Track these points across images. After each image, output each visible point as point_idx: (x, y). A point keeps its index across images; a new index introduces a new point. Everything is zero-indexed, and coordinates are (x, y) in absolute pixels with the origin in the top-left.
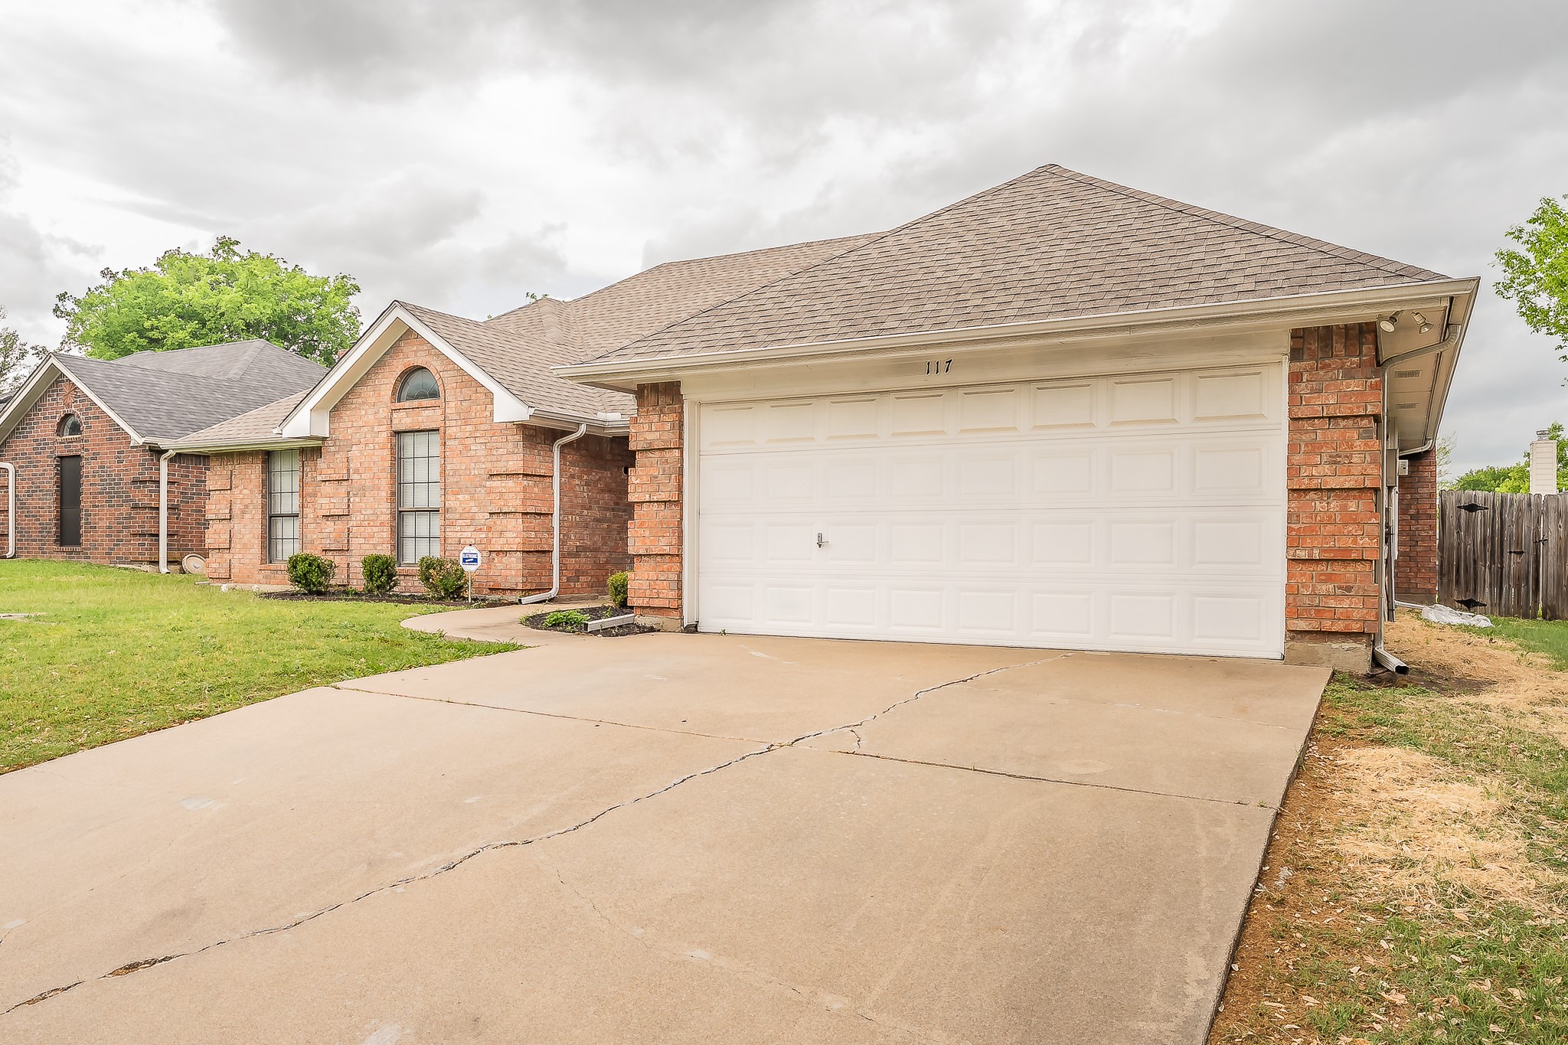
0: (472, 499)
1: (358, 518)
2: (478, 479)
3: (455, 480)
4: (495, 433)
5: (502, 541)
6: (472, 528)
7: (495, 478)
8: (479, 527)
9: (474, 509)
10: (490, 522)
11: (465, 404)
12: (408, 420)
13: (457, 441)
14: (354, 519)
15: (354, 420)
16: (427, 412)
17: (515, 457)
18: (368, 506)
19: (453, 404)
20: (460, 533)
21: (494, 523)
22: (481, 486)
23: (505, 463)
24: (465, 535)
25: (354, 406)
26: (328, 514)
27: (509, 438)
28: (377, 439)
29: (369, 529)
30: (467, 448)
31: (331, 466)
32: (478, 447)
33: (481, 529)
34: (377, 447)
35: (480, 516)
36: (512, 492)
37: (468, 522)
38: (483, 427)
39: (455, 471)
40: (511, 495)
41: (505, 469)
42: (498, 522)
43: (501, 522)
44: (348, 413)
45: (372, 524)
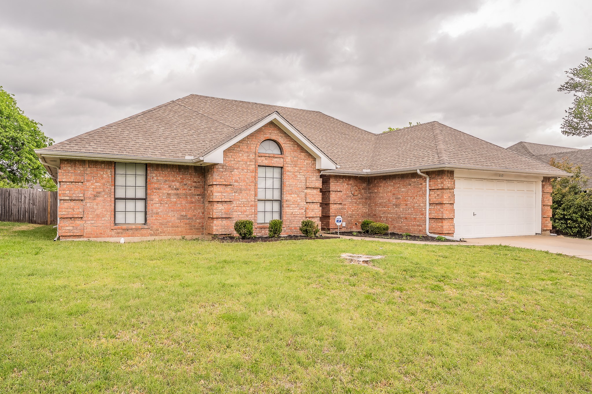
0: (298, 196)
1: (237, 203)
2: (301, 189)
3: (290, 189)
4: (308, 171)
5: (313, 213)
6: (298, 208)
7: (308, 189)
8: (301, 208)
9: (299, 201)
10: (307, 206)
11: (295, 158)
12: (266, 162)
13: (291, 173)
14: (235, 203)
15: (235, 157)
16: (276, 159)
17: (319, 182)
18: (243, 198)
19: (289, 158)
20: (292, 210)
21: (308, 206)
22: (302, 192)
23: (314, 184)
24: (295, 211)
25: (235, 151)
26: (221, 201)
27: (314, 174)
28: (249, 168)
29: (244, 208)
30: (296, 176)
31: (223, 178)
32: (301, 176)
33: (302, 208)
34: (249, 171)
35: (302, 203)
36: (318, 195)
37: (297, 206)
38: (303, 169)
39: (290, 185)
40: (317, 196)
41: (314, 186)
42: (310, 206)
43: (311, 206)
44: (231, 154)
45: (246, 205)
